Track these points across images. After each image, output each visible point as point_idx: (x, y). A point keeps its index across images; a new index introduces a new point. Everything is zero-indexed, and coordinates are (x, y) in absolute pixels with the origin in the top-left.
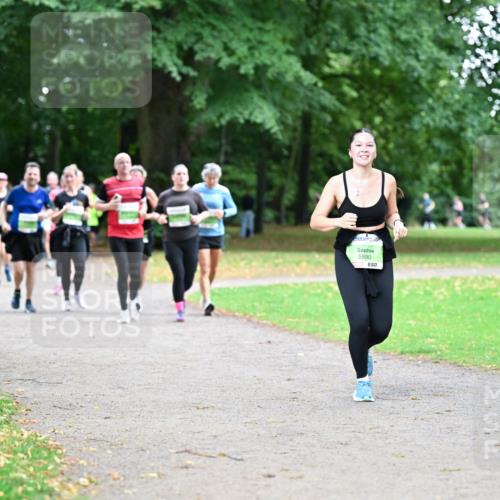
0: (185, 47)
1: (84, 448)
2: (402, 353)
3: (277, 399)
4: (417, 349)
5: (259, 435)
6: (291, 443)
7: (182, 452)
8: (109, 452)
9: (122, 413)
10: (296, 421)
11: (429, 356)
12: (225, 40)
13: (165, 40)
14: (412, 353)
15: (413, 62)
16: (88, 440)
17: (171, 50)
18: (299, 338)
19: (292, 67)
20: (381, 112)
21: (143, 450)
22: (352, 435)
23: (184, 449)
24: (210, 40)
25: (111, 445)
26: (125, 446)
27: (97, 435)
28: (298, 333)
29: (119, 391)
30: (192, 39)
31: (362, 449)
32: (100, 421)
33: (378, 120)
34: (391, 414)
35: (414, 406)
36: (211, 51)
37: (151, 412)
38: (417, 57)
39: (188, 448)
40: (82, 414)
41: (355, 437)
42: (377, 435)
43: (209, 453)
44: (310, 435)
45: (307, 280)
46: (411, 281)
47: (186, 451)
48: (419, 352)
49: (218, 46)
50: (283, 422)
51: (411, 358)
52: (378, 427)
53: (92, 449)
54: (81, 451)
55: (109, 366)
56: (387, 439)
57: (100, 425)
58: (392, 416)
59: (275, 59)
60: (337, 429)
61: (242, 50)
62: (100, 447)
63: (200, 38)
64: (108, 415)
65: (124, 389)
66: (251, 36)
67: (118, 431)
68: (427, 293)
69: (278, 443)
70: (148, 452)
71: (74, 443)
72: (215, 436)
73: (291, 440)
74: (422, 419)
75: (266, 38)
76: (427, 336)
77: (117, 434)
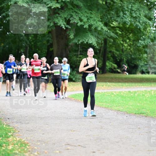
0: (67, 19)
1: (36, 144)
2: (135, 114)
3: (97, 128)
4: (140, 113)
5: (91, 139)
6: (100, 142)
7: (66, 145)
8: (44, 145)
9: (48, 132)
10: (102, 135)
11: (144, 115)
12: (80, 16)
13: (61, 17)
14: (138, 114)
15: (138, 24)
16: (37, 141)
17: (63, 20)
18: (103, 109)
19: (100, 25)
20: (129, 38)
21: (54, 144)
22: (120, 139)
23: (67, 144)
24: (75, 17)
25: (45, 142)
26: (49, 143)
27: (40, 139)
28: (103, 108)
29: (47, 126)
30: (69, 16)
31: (122, 144)
32: (41, 135)
33: (128, 41)
34: (132, 133)
35: (139, 131)
36: (75, 20)
37: (57, 132)
38: (139, 22)
39: (69, 143)
40: (35, 133)
41: (121, 140)
42: (127, 139)
43: (75, 145)
44: (106, 139)
45: (105, 91)
46: (138, 91)
47: (68, 144)
48: (141, 113)
49: (77, 18)
50: (98, 135)
51: (138, 115)
52: (128, 137)
53: (38, 144)
54: (35, 144)
55: (44, 118)
56: (130, 140)
57: (41, 136)
58: (132, 134)
59: (95, 23)
60: (115, 137)
61: (85, 20)
62: (41, 143)
63: (72, 16)
64: (44, 133)
65: (48, 125)
66: (88, 15)
67: (47, 138)
68: (143, 95)
69: (96, 142)
70: (56, 145)
71: (33, 142)
72: (77, 140)
73: (101, 141)
74: (141, 135)
75: (92, 16)
76: (143, 109)
77: (46, 139)
